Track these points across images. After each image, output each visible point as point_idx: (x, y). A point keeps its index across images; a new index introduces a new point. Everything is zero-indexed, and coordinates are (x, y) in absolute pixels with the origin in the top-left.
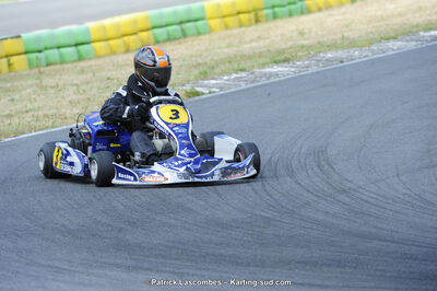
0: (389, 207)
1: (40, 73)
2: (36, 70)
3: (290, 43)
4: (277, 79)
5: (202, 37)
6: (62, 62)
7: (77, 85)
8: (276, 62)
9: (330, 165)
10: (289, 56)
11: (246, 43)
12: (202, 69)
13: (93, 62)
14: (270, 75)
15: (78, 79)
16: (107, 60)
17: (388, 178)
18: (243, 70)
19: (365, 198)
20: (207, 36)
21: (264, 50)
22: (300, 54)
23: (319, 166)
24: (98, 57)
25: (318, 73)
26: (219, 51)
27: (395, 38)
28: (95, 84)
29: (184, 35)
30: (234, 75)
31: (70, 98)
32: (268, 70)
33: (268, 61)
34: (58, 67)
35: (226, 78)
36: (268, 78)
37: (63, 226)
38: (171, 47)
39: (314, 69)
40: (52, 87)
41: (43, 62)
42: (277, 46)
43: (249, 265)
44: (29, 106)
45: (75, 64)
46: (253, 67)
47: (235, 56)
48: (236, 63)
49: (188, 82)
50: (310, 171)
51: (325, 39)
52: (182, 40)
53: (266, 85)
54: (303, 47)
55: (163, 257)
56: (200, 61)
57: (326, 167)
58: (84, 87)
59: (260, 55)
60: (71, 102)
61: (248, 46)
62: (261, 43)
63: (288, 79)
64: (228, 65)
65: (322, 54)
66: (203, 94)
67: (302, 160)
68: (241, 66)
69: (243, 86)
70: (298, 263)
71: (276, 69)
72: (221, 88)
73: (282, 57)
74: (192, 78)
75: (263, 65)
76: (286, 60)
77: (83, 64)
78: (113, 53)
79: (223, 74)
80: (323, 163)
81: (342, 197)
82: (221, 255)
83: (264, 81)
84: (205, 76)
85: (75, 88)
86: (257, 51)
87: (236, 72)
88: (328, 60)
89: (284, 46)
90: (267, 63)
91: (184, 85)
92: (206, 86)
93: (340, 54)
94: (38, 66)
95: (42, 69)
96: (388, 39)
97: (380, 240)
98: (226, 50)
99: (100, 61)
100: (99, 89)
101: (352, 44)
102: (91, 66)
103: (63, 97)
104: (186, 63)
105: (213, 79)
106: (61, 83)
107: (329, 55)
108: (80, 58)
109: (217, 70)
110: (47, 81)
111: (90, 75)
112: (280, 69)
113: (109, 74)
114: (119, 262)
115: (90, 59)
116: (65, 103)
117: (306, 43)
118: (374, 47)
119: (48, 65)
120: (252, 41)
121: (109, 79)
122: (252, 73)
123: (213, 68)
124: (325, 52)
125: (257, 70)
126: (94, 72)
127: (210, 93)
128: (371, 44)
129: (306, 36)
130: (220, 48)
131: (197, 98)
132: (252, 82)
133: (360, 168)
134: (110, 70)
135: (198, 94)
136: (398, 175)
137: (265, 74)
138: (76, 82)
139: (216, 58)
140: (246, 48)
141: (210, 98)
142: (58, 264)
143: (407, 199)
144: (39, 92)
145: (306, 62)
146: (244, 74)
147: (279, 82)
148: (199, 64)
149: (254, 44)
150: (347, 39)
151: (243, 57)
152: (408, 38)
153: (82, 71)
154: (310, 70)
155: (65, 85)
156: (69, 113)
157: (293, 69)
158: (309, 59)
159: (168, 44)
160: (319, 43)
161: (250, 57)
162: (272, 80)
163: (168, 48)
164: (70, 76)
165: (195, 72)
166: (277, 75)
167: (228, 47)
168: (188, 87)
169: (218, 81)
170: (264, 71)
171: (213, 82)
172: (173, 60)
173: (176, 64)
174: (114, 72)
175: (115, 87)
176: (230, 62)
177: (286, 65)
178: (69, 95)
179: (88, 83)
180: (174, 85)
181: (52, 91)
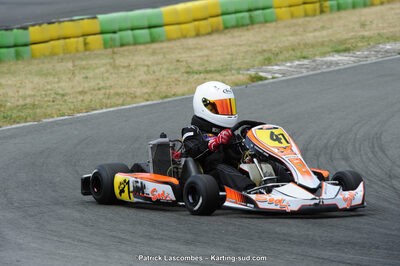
1: (114, 53)
2: (109, 50)
3: (352, 34)
4: (337, 68)
5: (268, 25)
6: (136, 43)
7: (148, 66)
8: (338, 52)
9: (383, 152)
10: (349, 46)
11: (310, 32)
12: (266, 55)
13: (165, 45)
14: (330, 64)
15: (149, 60)
16: (178, 43)
18: (304, 58)
20: (274, 24)
21: (327, 39)
22: (360, 44)
23: (373, 152)
24: (169, 40)
25: (376, 63)
26: (284, 39)
28: (165, 66)
29: (252, 22)
30: (297, 63)
31: (140, 78)
32: (329, 58)
33: (329, 50)
34: (131, 48)
35: (288, 64)
36: (329, 67)
38: (239, 33)
39: (374, 59)
40: (124, 67)
41: (118, 43)
42: (339, 36)
44: (102, 84)
45: (148, 45)
46: (315, 55)
47: (299, 44)
48: (298, 51)
49: (253, 66)
50: (364, 157)
51: (385, 31)
52: (249, 27)
53: (323, 73)
54: (363, 37)
56: (265, 47)
57: (380, 153)
58: (155, 68)
59: (323, 44)
60: (141, 82)
61: (312, 34)
62: (324, 33)
64: (291, 52)
65: (381, 46)
66: (266, 79)
67: (357, 145)
68: (304, 54)
69: (305, 73)
71: (336, 58)
72: (284, 74)
73: (343, 47)
74: (256, 63)
75: (324, 54)
76: (347, 50)
77: (155, 46)
78: (185, 37)
79: (286, 60)
80: (377, 149)
82: (276, 233)
83: (325, 69)
84: (269, 61)
85: (146, 68)
86: (320, 40)
87: (299, 59)
88: (386, 51)
89: (345, 36)
90: (329, 52)
91: (248, 70)
92: (269, 72)
94: (111, 47)
95: (116, 49)
98: (291, 38)
99: (171, 44)
100: (168, 70)
102: (161, 48)
103: (134, 77)
104: (251, 49)
105: (277, 65)
106: (133, 63)
107: (388, 47)
108: (153, 40)
109: (281, 57)
110: (120, 61)
111: (161, 57)
112: (340, 58)
113: (179, 57)
115: (162, 41)
116: (136, 82)
117: (366, 34)
119: (122, 45)
120: (315, 30)
121: (178, 61)
122: (314, 61)
123: (277, 54)
124: (384, 43)
125: (318, 58)
126: (164, 54)
127: (273, 78)
129: (367, 28)
130: (285, 36)
131: (260, 82)
132: (314, 70)
134: (179, 53)
135: (261, 79)
137: (326, 63)
138: (147, 63)
139: (280, 45)
140: (310, 37)
141: (273, 83)
142: (123, 236)
144: (112, 71)
145: (366, 53)
146: (306, 62)
147: (339, 70)
148: (265, 51)
149: (317, 34)
151: (306, 45)
153: (154, 53)
154: (369, 61)
155: (137, 66)
156: (139, 92)
157: (353, 59)
158: (368, 50)
159: (236, 30)
160: (379, 34)
161: (313, 46)
162: (333, 68)
163: (236, 33)
164: (142, 57)
165: (260, 58)
166: (337, 64)
167: (292, 35)
168: (252, 72)
169: (282, 68)
170: (325, 59)
171: (276, 68)
172: (240, 45)
173: (243, 49)
174: (184, 55)
175: (183, 70)
176: (293, 50)
177: (346, 54)
178: (139, 75)
179: (158, 64)
180: (239, 69)
181: (124, 70)
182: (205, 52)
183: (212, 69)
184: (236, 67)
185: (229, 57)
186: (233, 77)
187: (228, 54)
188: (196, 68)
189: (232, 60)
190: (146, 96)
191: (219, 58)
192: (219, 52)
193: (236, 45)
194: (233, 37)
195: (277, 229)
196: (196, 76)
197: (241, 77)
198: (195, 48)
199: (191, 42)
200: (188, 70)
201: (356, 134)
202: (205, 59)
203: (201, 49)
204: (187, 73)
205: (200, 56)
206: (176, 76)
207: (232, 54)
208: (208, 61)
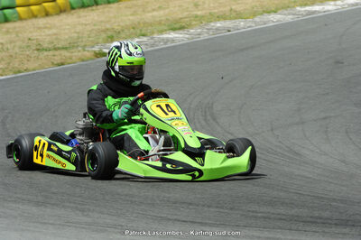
3: (186, 14)
4: (173, 44)
5: (111, 5)
7: (2, 44)
8: (174, 29)
9: (214, 119)
10: (183, 24)
11: (149, 12)
12: (109, 33)
13: (17, 24)
14: (167, 40)
15: (3, 39)
16: (29, 23)
17: (263, 132)
18: (144, 35)
20: (116, 5)
21: (164, 18)
22: (194, 23)
23: (205, 120)
25: (208, 40)
26: (125, 18)
27: (275, 12)
28: (18, 44)
29: (96, 3)
30: (137, 40)
32: (165, 36)
33: (166, 28)
36: (165, 43)
38: (85, 13)
39: (205, 36)
42: (174, 16)
46: (153, 33)
47: (139, 23)
48: (138, 29)
49: (97, 44)
51: (216, 11)
52: (94, 7)
53: (162, 49)
54: (197, 16)
56: (108, 26)
57: (212, 121)
58: (9, 46)
59: (160, 23)
61: (150, 14)
62: (162, 12)
63: (180, 45)
64: (132, 30)
65: (212, 24)
68: (143, 32)
71: (172, 35)
73: (177, 26)
74: (101, 40)
75: (161, 32)
76: (182, 28)
77: (8, 25)
78: (36, 17)
79: (127, 38)
80: (209, 118)
83: (162, 46)
84: (111, 39)
86: (157, 19)
87: (138, 37)
88: (217, 29)
89: (180, 16)
90: (165, 30)
91: (93, 47)
93: (228, 24)
96: (270, 12)
98: (132, 18)
99: (23, 24)
100: (20, 47)
101: (239, 15)
102: (15, 28)
104: (96, 28)
107: (219, 25)
108: (6, 20)
109: (123, 35)
111: (13, 35)
112: (177, 35)
113: (30, 35)
115: (15, 22)
117: (199, 13)
118: (257, 19)
120: (154, 10)
121: (29, 39)
122: (152, 38)
124: (215, 22)
125: (156, 36)
126: (17, 33)
128: (255, 16)
129: (200, 7)
130: (126, 16)
132: (152, 46)
133: (240, 122)
134: (31, 32)
135: (104, 55)
136: (272, 130)
137: (163, 40)
138: (1, 41)
139: (122, 24)
140: (148, 16)
143: (279, 150)
145: (199, 30)
146: (145, 39)
147: (174, 47)
148: (108, 29)
149: (155, 13)
150: (235, 11)
151: (144, 23)
152: (286, 12)
153: (8, 32)
154: (202, 38)
157: (187, 36)
158: (201, 27)
159: (82, 10)
160: (210, 14)
161: (151, 25)
162: (169, 45)
163: (82, 13)
165: (104, 35)
166: (173, 41)
167: (132, 15)
168: (96, 49)
170: (161, 36)
172: (86, 25)
173: (89, 28)
174: (35, 34)
175: (34, 47)
176: (133, 28)
177: (181, 32)
179: (11, 42)
180: (85, 46)
182: (54, 31)
183: (60, 46)
184: (83, 44)
185: (76, 35)
186: (80, 54)
187: (75, 32)
188: (45, 46)
189: (78, 38)
191: (67, 37)
192: (67, 31)
193: (82, 24)
194: (79, 17)
195: (120, 191)
196: (46, 53)
197: (86, 53)
198: (46, 28)
199: (41, 22)
200: (39, 47)
201: (191, 104)
202: (54, 37)
203: (50, 28)
204: (38, 50)
205: (49, 35)
206: (28, 53)
207: (78, 33)
208: (57, 39)
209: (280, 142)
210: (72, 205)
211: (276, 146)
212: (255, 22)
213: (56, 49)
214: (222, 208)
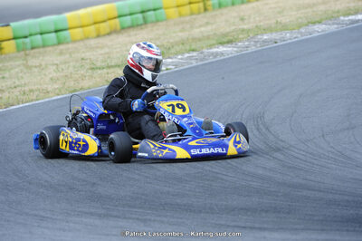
0: (315, 162)
1: (26, 55)
2: (22, 53)
3: (233, 28)
4: (222, 58)
5: (160, 23)
6: (44, 46)
7: (57, 65)
8: (222, 44)
9: (267, 128)
10: (231, 38)
11: (197, 28)
13: (70, 46)
14: (216, 55)
15: (57, 59)
16: (82, 44)
17: (314, 138)
18: (193, 50)
19: (296, 155)
20: (164, 23)
21: (211, 33)
22: (241, 36)
23: (258, 129)
24: (74, 41)
25: (255, 52)
26: (174, 35)
27: (320, 23)
28: (71, 64)
29: (145, 22)
30: (187, 55)
31: (51, 76)
32: (215, 50)
33: (214, 42)
34: (41, 50)
35: (180, 57)
36: (215, 57)
37: (46, 181)
38: (135, 32)
39: (253, 49)
40: (36, 67)
41: (29, 46)
42: (222, 30)
43: (200, 212)
44: (17, 83)
45: (56, 47)
46: (203, 48)
47: (188, 39)
48: (187, 45)
51: (262, 24)
52: (143, 27)
53: (212, 62)
54: (243, 30)
55: (130, 206)
56: (158, 43)
57: (264, 130)
58: (63, 66)
59: (208, 38)
60: (51, 79)
61: (198, 30)
62: (209, 28)
63: (232, 58)
64: (181, 46)
65: (259, 37)
68: (193, 47)
69: (194, 63)
70: (242, 209)
71: (221, 49)
72: (176, 66)
73: (225, 40)
75: (211, 46)
76: (230, 42)
77: (61, 47)
78: (87, 38)
79: (177, 54)
80: (261, 126)
81: (277, 155)
82: (178, 205)
83: (211, 59)
85: (54, 67)
86: (205, 34)
87: (189, 51)
88: (265, 41)
89: (228, 30)
90: (214, 45)
93: (275, 36)
94: (24, 50)
95: (27, 52)
96: (314, 23)
97: (309, 189)
98: (180, 34)
99: (75, 45)
100: (74, 67)
101: (284, 28)
102: (68, 49)
103: (45, 75)
105: (169, 58)
106: (43, 63)
107: (265, 37)
108: (59, 43)
109: (173, 51)
110: (32, 62)
111: (68, 56)
112: (225, 49)
113: (83, 55)
114: (93, 211)
115: (68, 43)
116: (47, 79)
117: (246, 27)
118: (303, 30)
119: (33, 48)
120: (201, 26)
121: (83, 59)
122: (202, 53)
123: (169, 48)
124: (262, 34)
125: (205, 51)
126: (70, 54)
127: (167, 69)
128: (300, 27)
129: (246, 22)
130: (174, 32)
132: (201, 60)
133: (292, 129)
134: (83, 52)
136: (323, 136)
137: (212, 54)
138: (56, 62)
139: (171, 41)
140: (196, 32)
141: (167, 74)
142: (42, 213)
143: (331, 155)
144: (25, 70)
145: (246, 43)
146: (195, 54)
147: (225, 59)
149: (203, 29)
150: (280, 23)
151: (194, 39)
152: (330, 22)
153: (61, 53)
154: (250, 50)
155: (46, 65)
156: (50, 88)
157: (235, 49)
158: (248, 40)
159: (131, 29)
160: (257, 26)
161: (200, 40)
162: (218, 58)
163: (132, 32)
164: (51, 58)
166: (222, 54)
167: (181, 31)
169: (174, 60)
170: (211, 50)
171: (169, 60)
174: (87, 54)
175: (88, 66)
176: (183, 44)
177: (230, 45)
178: (50, 73)
179: (66, 63)
181: (36, 70)
182: (107, 50)
183: (113, 64)
188: (99, 64)
190: (57, 91)
191: (118, 55)
192: (118, 50)
194: (130, 36)
196: (99, 72)
198: (97, 47)
199: (93, 42)
200: (92, 66)
202: (106, 56)
203: (102, 48)
204: (92, 69)
205: (101, 54)
206: (82, 72)
208: (109, 57)
209: (332, 147)
210: (134, 216)
211: (328, 152)
212: (301, 33)
213: (109, 67)
214: (279, 212)
